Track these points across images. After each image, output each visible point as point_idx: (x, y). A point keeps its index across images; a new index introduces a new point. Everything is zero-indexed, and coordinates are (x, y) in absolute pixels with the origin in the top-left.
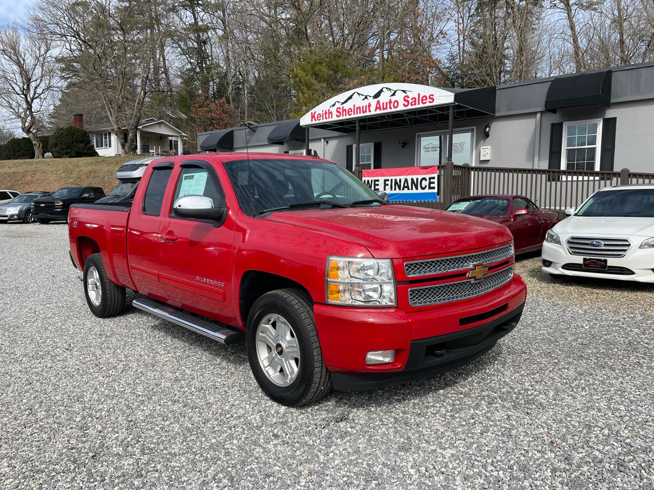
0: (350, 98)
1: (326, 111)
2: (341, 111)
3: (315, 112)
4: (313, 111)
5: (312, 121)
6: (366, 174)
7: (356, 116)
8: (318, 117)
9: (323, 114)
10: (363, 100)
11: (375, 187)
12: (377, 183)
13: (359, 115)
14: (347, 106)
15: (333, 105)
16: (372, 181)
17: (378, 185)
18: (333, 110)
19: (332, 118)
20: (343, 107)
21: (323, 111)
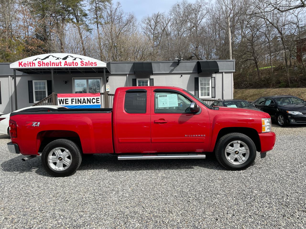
0: (48, 57)
1: (30, 62)
2: (41, 63)
3: (22, 62)
4: (20, 61)
5: (19, 66)
6: (59, 96)
7: (52, 67)
8: (24, 65)
9: (28, 63)
10: (56, 59)
11: (66, 102)
12: (67, 100)
13: (54, 67)
14: (45, 61)
15: (36, 60)
16: (64, 99)
17: (68, 101)
18: (36, 62)
19: (35, 66)
20: (42, 62)
21: (28, 62)
